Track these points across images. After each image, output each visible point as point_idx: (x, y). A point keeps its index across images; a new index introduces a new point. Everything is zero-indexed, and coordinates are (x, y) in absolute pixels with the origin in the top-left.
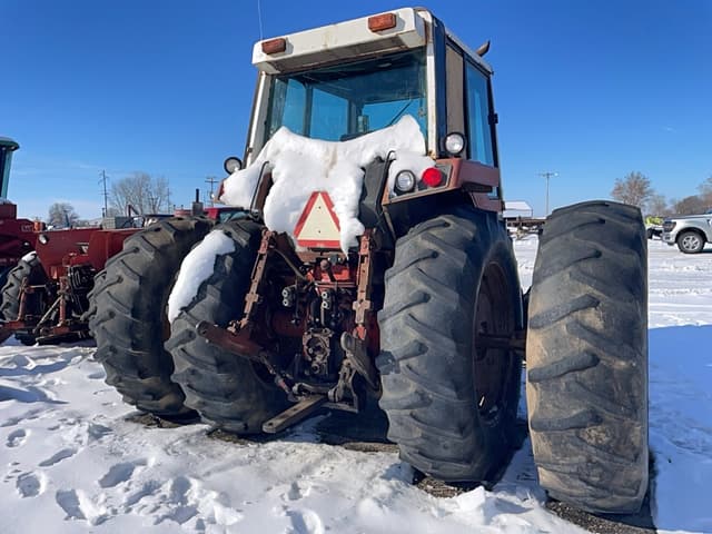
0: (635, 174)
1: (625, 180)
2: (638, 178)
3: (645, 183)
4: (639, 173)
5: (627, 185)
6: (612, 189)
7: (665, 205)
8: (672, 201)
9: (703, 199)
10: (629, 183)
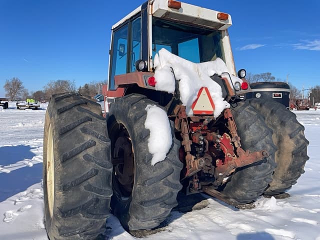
0: (16, 79)
1: (10, 81)
2: (17, 80)
3: (20, 83)
4: (17, 78)
5: (11, 84)
6: (4, 85)
7: (28, 94)
8: (32, 92)
9: (44, 92)
10: (13, 82)
